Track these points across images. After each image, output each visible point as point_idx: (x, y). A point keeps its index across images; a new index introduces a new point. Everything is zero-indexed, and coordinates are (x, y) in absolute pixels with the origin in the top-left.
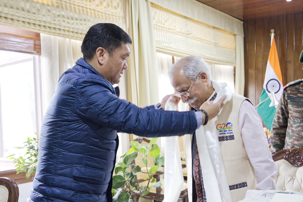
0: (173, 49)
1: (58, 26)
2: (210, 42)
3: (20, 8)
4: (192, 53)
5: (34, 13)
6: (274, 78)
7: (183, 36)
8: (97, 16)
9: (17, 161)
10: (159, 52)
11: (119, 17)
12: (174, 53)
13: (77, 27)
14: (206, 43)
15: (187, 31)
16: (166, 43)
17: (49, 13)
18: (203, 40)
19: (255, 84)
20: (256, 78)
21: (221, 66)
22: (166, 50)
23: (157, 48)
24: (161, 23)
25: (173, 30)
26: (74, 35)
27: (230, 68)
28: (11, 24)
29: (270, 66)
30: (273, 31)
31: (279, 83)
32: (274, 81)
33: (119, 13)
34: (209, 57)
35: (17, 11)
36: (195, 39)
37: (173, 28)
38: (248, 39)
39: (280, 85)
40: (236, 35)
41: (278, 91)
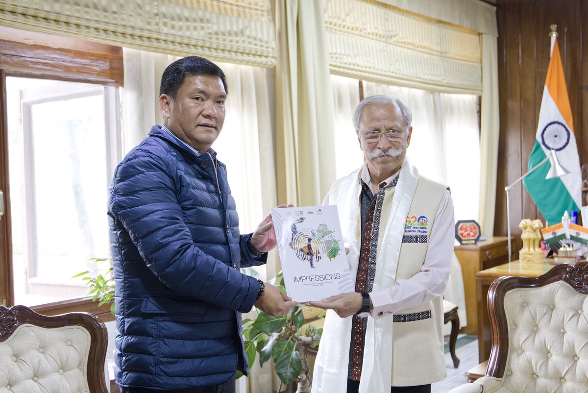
0: (362, 67)
1: (156, 33)
2: (430, 49)
3: (91, 5)
4: (396, 73)
5: (114, 13)
6: (557, 120)
7: (380, 41)
8: (223, 12)
9: (95, 284)
10: (335, 74)
11: (262, 11)
12: (363, 74)
13: (188, 34)
14: (424, 53)
15: (388, 31)
16: (348, 55)
17: (139, 10)
18: (418, 46)
19: (519, 130)
20: (521, 120)
21: (454, 97)
22: (348, 69)
23: (332, 67)
24: (339, 18)
25: (361, 31)
26: (182, 49)
27: (470, 99)
28: (75, 34)
29: (549, 95)
30: (554, 27)
31: (567, 130)
32: (556, 125)
33: (262, 4)
34: (429, 80)
35: (87, 9)
36: (402, 45)
37: (361, 26)
38: (506, 41)
39: (569, 134)
40: (482, 34)
41: (564, 146)
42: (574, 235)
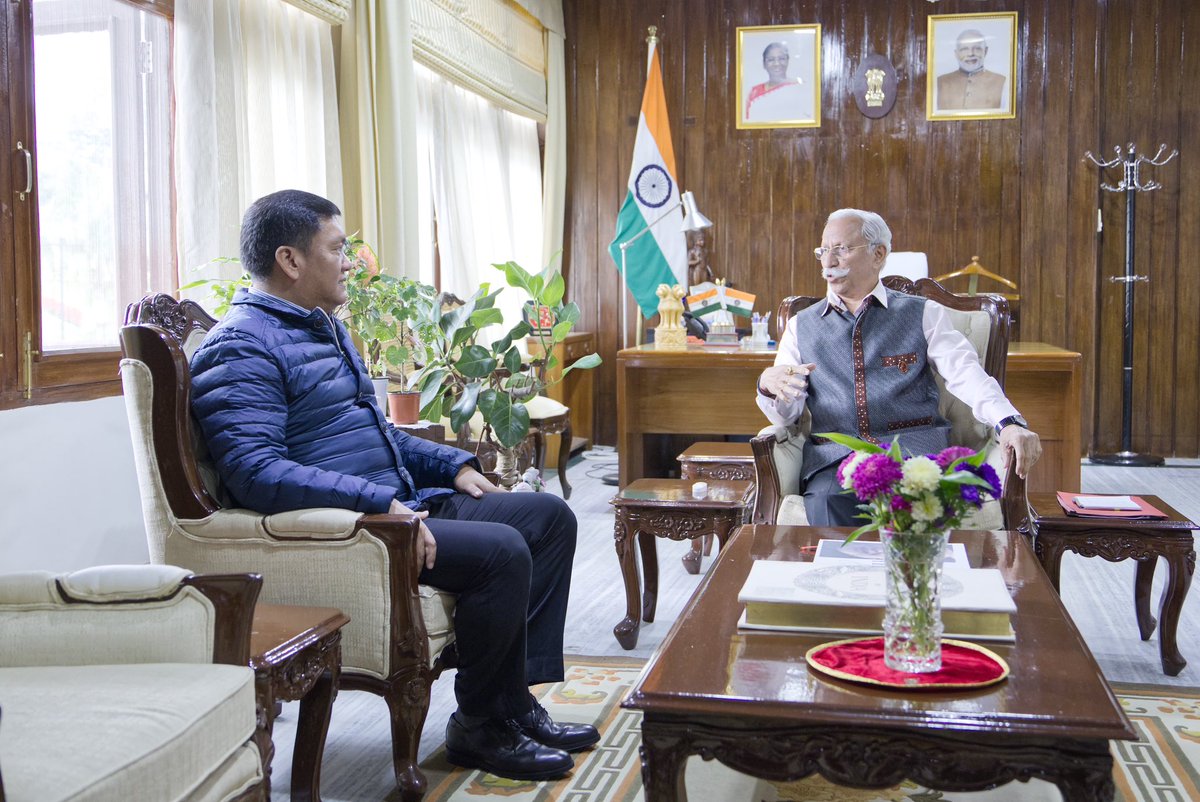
0: (436, 47)
2: (497, 40)
6: (655, 163)
7: (450, 14)
14: (491, 43)
15: (458, 1)
16: (423, 26)
18: (485, 32)
23: (414, 45)
29: (646, 126)
30: (652, 29)
31: (668, 179)
32: (655, 170)
36: (471, 25)
38: (576, 47)
39: (670, 184)
40: (547, 30)
41: (665, 201)
42: (732, 304)
